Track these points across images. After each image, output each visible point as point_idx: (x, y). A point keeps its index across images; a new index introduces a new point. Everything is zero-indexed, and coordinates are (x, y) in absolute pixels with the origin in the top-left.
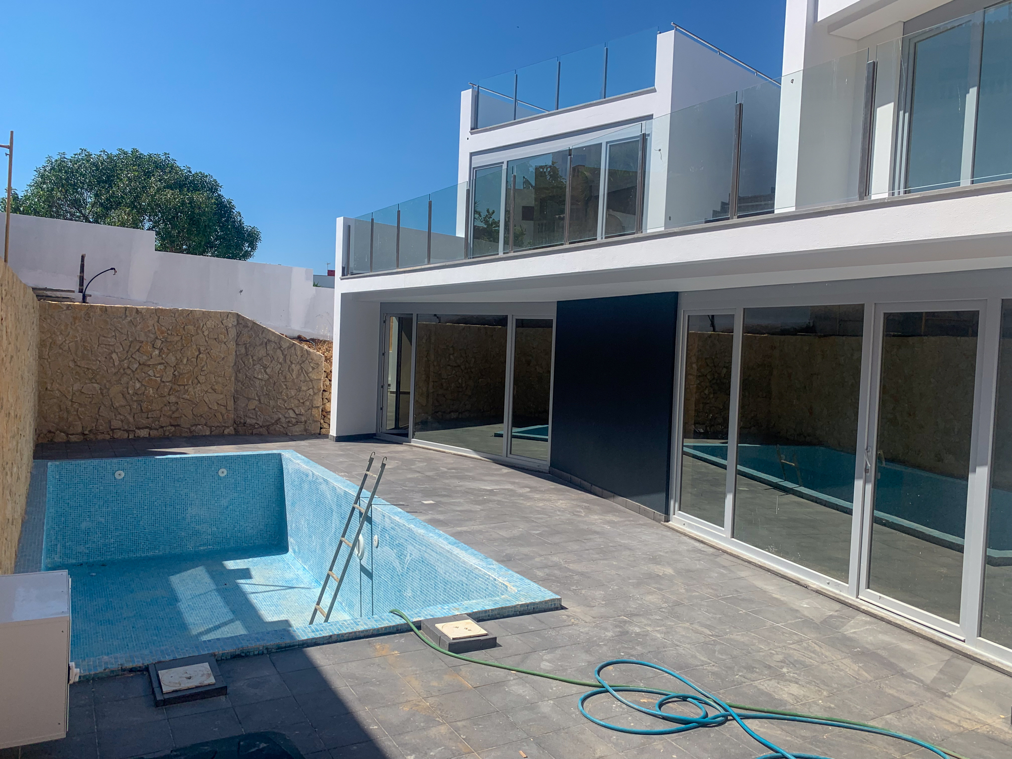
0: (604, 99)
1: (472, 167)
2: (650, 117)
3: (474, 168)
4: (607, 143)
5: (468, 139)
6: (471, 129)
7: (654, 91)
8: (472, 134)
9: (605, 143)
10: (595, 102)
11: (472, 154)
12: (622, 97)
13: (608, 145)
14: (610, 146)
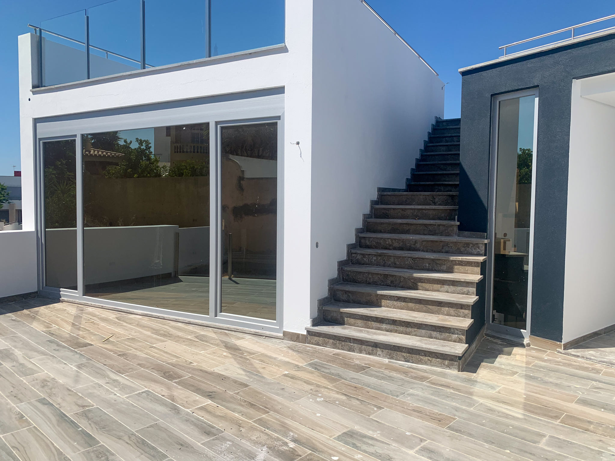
0: (209, 59)
1: (38, 137)
2: (280, 90)
3: (40, 139)
4: (217, 123)
5: (29, 100)
6: (34, 87)
7: (285, 50)
8: (34, 93)
9: (214, 123)
10: (195, 61)
11: (36, 121)
12: (235, 56)
13: (219, 126)
14: (222, 128)
